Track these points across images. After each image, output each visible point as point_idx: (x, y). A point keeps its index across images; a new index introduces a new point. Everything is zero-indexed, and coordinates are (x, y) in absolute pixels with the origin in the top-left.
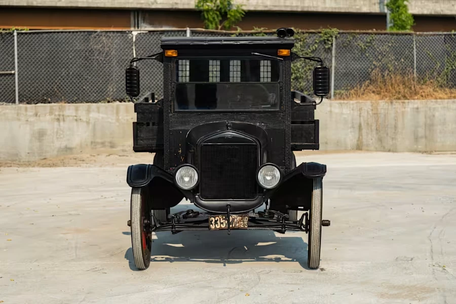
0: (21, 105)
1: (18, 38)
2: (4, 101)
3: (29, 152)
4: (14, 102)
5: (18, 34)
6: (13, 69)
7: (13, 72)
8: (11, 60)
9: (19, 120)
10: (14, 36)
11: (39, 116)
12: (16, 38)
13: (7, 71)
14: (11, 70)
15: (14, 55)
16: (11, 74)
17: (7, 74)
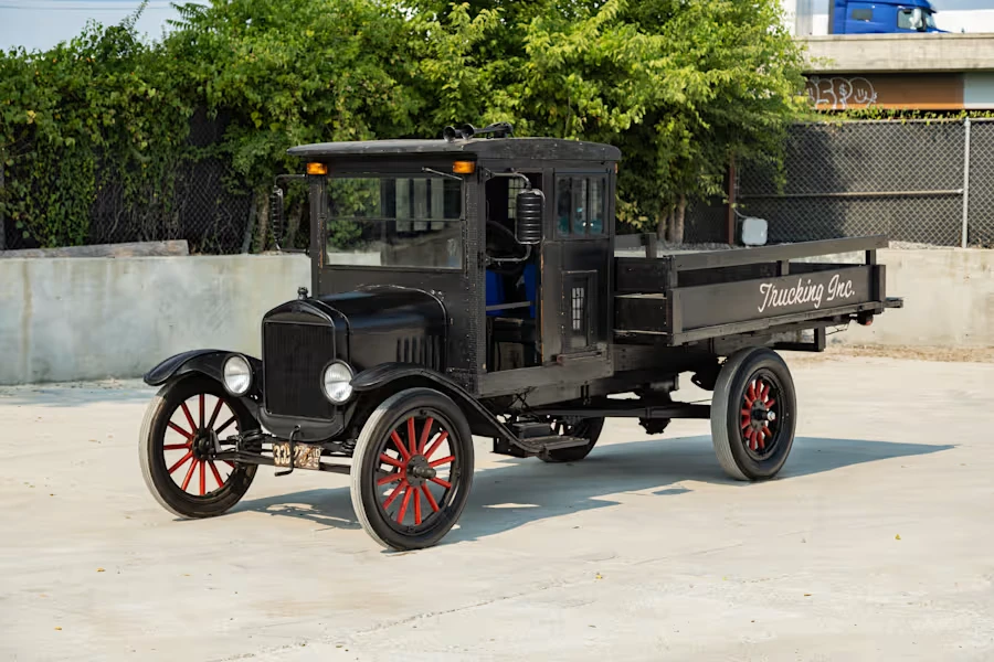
0: (970, 250)
1: (971, 130)
2: (929, 241)
3: (967, 332)
4: (960, 245)
5: (973, 124)
6: (961, 185)
7: (959, 191)
8: (958, 169)
9: (952, 275)
10: (964, 128)
11: (990, 270)
12: (968, 131)
13: (950, 188)
14: (957, 188)
15: (963, 162)
16: (957, 195)
17: (950, 195)
